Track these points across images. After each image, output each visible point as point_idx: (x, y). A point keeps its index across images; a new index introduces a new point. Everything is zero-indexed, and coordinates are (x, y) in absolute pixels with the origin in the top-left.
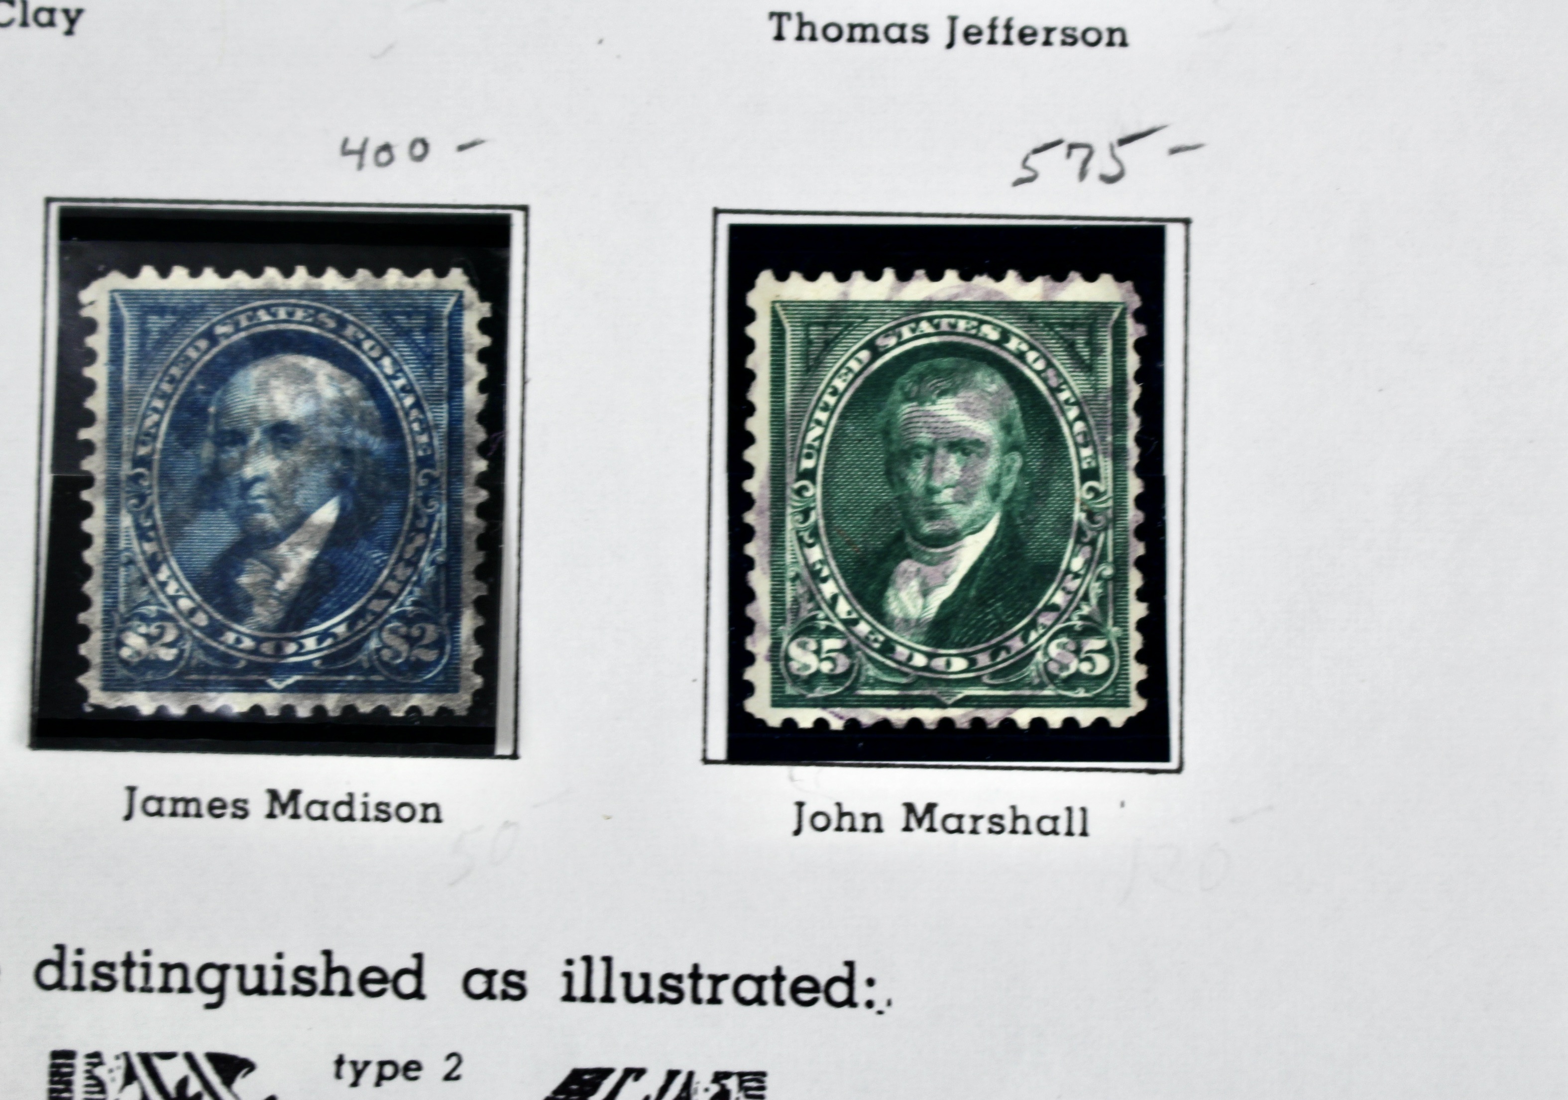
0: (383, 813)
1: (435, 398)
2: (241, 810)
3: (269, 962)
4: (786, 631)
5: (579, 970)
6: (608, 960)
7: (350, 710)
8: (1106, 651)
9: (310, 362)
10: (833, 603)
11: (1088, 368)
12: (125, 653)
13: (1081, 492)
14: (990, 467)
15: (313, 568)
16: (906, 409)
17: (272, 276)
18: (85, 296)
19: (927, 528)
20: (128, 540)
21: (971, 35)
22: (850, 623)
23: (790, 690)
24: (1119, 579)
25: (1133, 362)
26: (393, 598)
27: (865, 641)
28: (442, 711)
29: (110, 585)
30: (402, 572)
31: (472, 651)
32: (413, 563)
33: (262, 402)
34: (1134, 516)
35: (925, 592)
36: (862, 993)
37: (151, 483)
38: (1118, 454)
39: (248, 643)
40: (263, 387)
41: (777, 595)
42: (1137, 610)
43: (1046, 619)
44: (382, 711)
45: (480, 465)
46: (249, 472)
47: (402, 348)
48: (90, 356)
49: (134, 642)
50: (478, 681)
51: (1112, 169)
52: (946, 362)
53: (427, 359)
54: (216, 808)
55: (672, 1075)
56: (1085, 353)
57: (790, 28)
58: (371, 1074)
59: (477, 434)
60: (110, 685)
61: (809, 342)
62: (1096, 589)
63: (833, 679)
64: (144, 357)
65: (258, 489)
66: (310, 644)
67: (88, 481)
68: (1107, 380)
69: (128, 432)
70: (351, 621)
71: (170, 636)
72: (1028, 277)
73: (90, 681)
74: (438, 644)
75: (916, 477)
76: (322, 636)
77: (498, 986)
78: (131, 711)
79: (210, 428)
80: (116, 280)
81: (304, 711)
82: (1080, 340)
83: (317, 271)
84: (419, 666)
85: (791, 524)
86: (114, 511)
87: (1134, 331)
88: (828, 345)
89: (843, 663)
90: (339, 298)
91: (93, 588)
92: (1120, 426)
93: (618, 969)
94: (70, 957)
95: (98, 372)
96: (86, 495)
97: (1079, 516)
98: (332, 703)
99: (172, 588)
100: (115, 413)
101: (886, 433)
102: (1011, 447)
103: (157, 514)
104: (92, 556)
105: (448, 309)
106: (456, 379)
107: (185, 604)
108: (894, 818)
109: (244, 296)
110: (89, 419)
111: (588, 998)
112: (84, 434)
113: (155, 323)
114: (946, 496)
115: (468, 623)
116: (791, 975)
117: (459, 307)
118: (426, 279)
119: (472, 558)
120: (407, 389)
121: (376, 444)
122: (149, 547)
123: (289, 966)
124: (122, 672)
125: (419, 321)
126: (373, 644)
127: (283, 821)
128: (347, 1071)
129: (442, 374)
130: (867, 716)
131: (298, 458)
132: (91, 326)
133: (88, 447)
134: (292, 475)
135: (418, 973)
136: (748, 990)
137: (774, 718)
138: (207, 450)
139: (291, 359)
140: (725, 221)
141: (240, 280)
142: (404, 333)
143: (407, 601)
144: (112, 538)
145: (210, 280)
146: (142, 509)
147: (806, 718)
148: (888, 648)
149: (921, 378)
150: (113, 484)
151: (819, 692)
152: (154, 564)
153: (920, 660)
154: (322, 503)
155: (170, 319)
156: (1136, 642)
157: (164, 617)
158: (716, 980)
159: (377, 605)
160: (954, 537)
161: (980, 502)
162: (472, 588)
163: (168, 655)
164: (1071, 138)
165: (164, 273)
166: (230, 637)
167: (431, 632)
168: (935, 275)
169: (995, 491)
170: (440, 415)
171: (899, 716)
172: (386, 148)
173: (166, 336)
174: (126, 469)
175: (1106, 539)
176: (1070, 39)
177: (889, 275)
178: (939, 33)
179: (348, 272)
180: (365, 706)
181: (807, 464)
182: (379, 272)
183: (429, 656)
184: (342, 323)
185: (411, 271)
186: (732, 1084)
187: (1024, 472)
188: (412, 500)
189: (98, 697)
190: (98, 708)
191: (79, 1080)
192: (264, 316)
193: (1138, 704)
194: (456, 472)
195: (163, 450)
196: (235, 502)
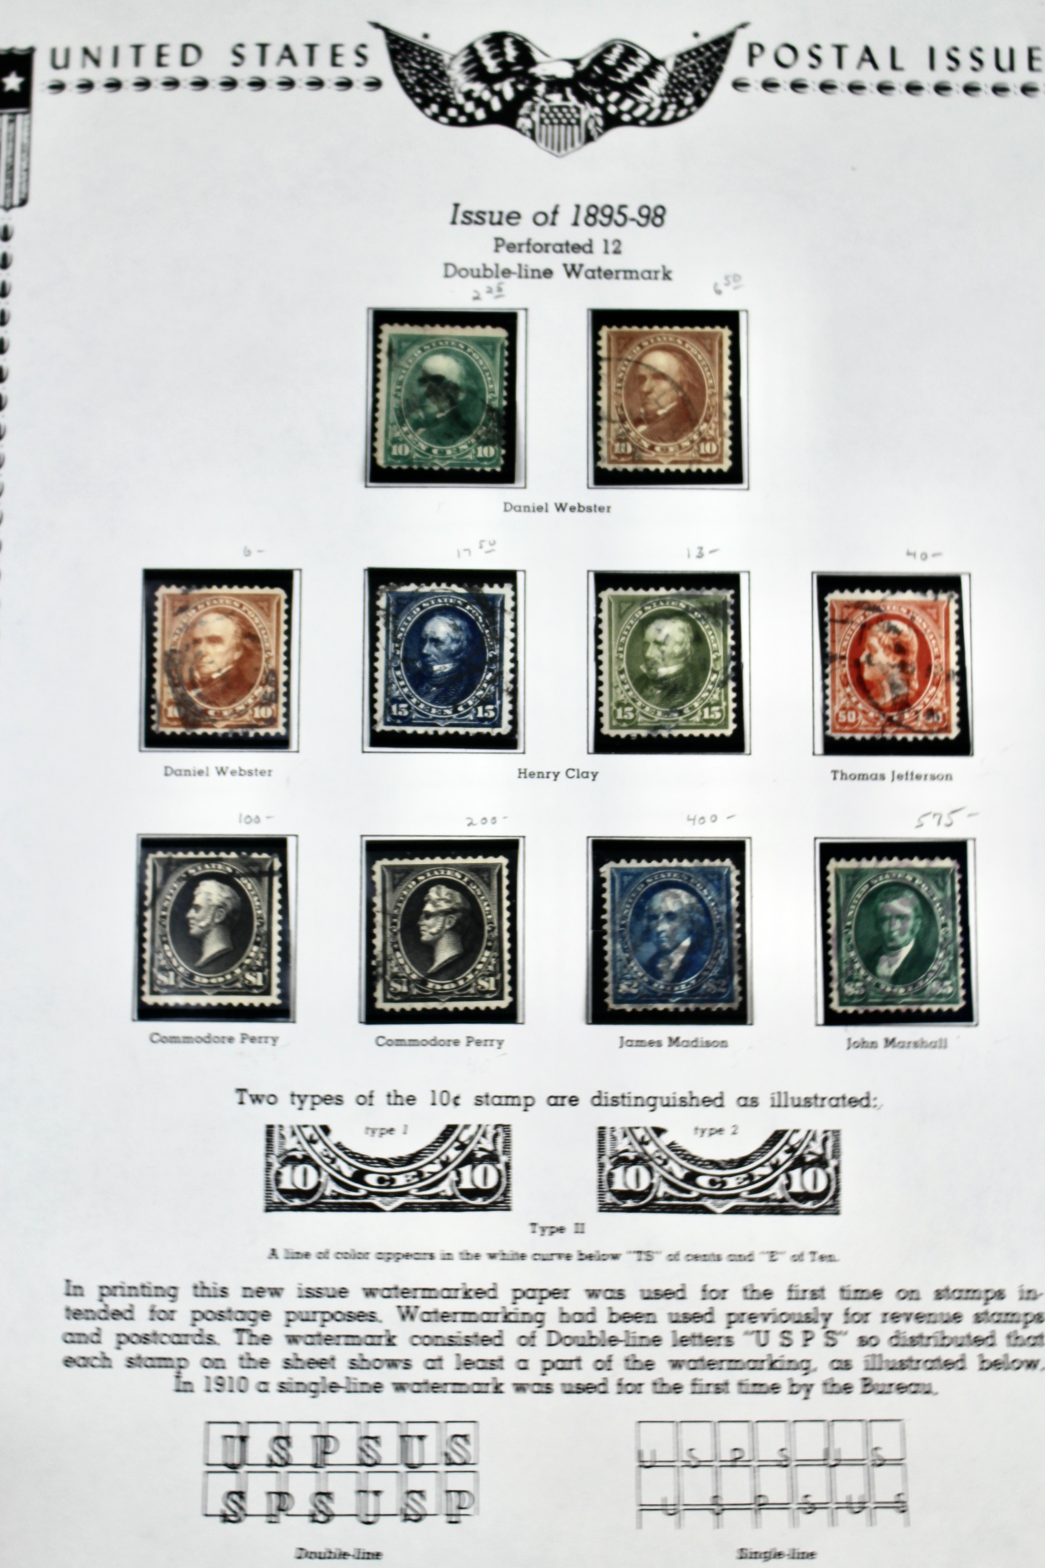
0: (708, 1044)
1: (722, 903)
2: (659, 1044)
3: (671, 1095)
4: (843, 980)
5: (776, 1096)
6: (786, 1093)
7: (697, 1009)
8: (951, 985)
9: (679, 892)
10: (859, 970)
11: (942, 889)
12: (620, 991)
13: (941, 931)
14: (910, 924)
15: (683, 962)
16: (882, 904)
17: (665, 862)
18: (602, 870)
19: (890, 944)
20: (621, 954)
21: (900, 777)
22: (865, 977)
23: (845, 1000)
24: (955, 961)
25: (957, 887)
26: (710, 971)
27: (870, 983)
28: (729, 1010)
29: (614, 968)
30: (713, 962)
31: (738, 989)
32: (716, 959)
33: (663, 905)
34: (959, 940)
35: (890, 966)
36: (872, 1103)
37: (626, 932)
38: (954, 919)
39: (662, 987)
40: (663, 900)
41: (840, 968)
42: (961, 971)
43: (931, 975)
44: (708, 1010)
45: (737, 926)
46: (660, 929)
47: (710, 886)
48: (604, 890)
49: (623, 987)
50: (740, 999)
51: (948, 822)
52: (894, 888)
53: (719, 890)
54: (651, 1043)
55: (809, 1132)
56: (941, 884)
57: (839, 776)
58: (707, 1133)
59: (736, 915)
60: (617, 1001)
61: (847, 883)
62: (947, 965)
63: (860, 996)
64: (624, 890)
65: (663, 935)
66: (683, 987)
67: (605, 933)
68: (949, 893)
69: (618, 916)
70: (697, 979)
71: (635, 985)
72: (921, 858)
73: (609, 1001)
74: (726, 986)
75: (886, 927)
76: (687, 984)
77: (749, 1103)
78: (623, 1011)
79: (646, 914)
80: (612, 864)
81: (682, 1008)
82: (940, 880)
83: (680, 860)
84: (720, 994)
85: (844, 944)
86: (614, 943)
87: (958, 877)
88: (855, 883)
89: (863, 991)
90: (688, 869)
91: (608, 969)
92: (954, 909)
93: (790, 1095)
94: (604, 1095)
95: (607, 896)
96: (605, 938)
97: (941, 940)
98: (692, 1006)
99: (635, 969)
100: (614, 910)
101: (875, 912)
102: (917, 917)
103: (629, 943)
104: (608, 958)
105: (725, 872)
106: (729, 896)
107: (640, 974)
108: (881, 1043)
109: (656, 869)
110: (604, 912)
111: (779, 1106)
112: (604, 917)
113: (626, 879)
114: (896, 934)
115: (736, 979)
116: (848, 1097)
117: (729, 872)
118: (717, 863)
119: (736, 958)
120: (712, 900)
121: (702, 919)
122: (627, 955)
123: (678, 1096)
124: (619, 998)
125: (716, 877)
126: (704, 987)
127: (674, 1048)
128: (699, 1132)
129: (724, 895)
130: (872, 1009)
131: (676, 924)
132: (604, 880)
133: (605, 922)
134: (674, 931)
135: (721, 1098)
136: (834, 1102)
137: (840, 1009)
138: (645, 922)
139: (673, 890)
140: (818, 842)
141: (654, 864)
142: (711, 881)
143: (715, 972)
144: (614, 952)
145: (644, 864)
146: (624, 943)
147: (851, 1009)
148: (878, 985)
149: (886, 894)
150: (614, 935)
151: (855, 1001)
152: (629, 960)
153: (888, 989)
154: (685, 938)
155: (630, 877)
156: (961, 982)
157: (632, 979)
158: (823, 1099)
159: (705, 973)
160: (898, 948)
161: (907, 936)
162: (737, 968)
163: (635, 991)
164: (934, 811)
165: (628, 861)
166: (656, 985)
167: (724, 982)
168: (890, 858)
169: (912, 931)
170: (724, 908)
171: (882, 1009)
172: (702, 818)
173: (630, 883)
174: (618, 929)
175: (950, 947)
176: (933, 778)
177: (874, 859)
178: (889, 777)
179: (691, 860)
180: (703, 1007)
181: (849, 923)
182: (702, 860)
183: (723, 990)
184: (690, 878)
185: (713, 860)
186: (829, 1134)
187: (922, 925)
188: (716, 937)
189: (612, 1006)
190: (613, 1011)
191: (608, 1137)
192: (663, 876)
193: (962, 1004)
194: (730, 927)
195: (631, 923)
196: (655, 939)
